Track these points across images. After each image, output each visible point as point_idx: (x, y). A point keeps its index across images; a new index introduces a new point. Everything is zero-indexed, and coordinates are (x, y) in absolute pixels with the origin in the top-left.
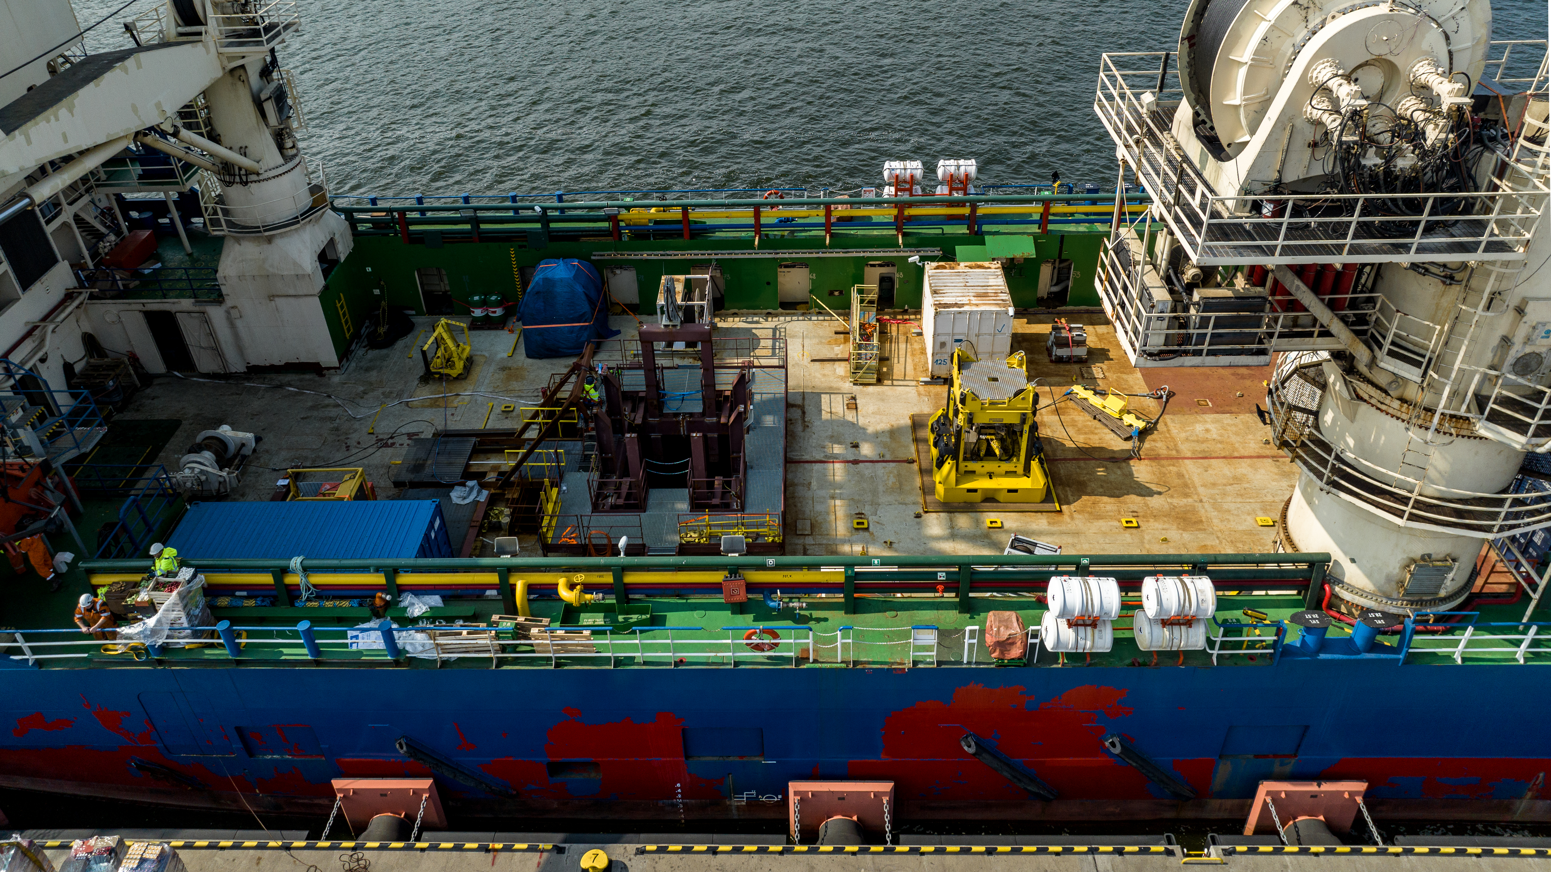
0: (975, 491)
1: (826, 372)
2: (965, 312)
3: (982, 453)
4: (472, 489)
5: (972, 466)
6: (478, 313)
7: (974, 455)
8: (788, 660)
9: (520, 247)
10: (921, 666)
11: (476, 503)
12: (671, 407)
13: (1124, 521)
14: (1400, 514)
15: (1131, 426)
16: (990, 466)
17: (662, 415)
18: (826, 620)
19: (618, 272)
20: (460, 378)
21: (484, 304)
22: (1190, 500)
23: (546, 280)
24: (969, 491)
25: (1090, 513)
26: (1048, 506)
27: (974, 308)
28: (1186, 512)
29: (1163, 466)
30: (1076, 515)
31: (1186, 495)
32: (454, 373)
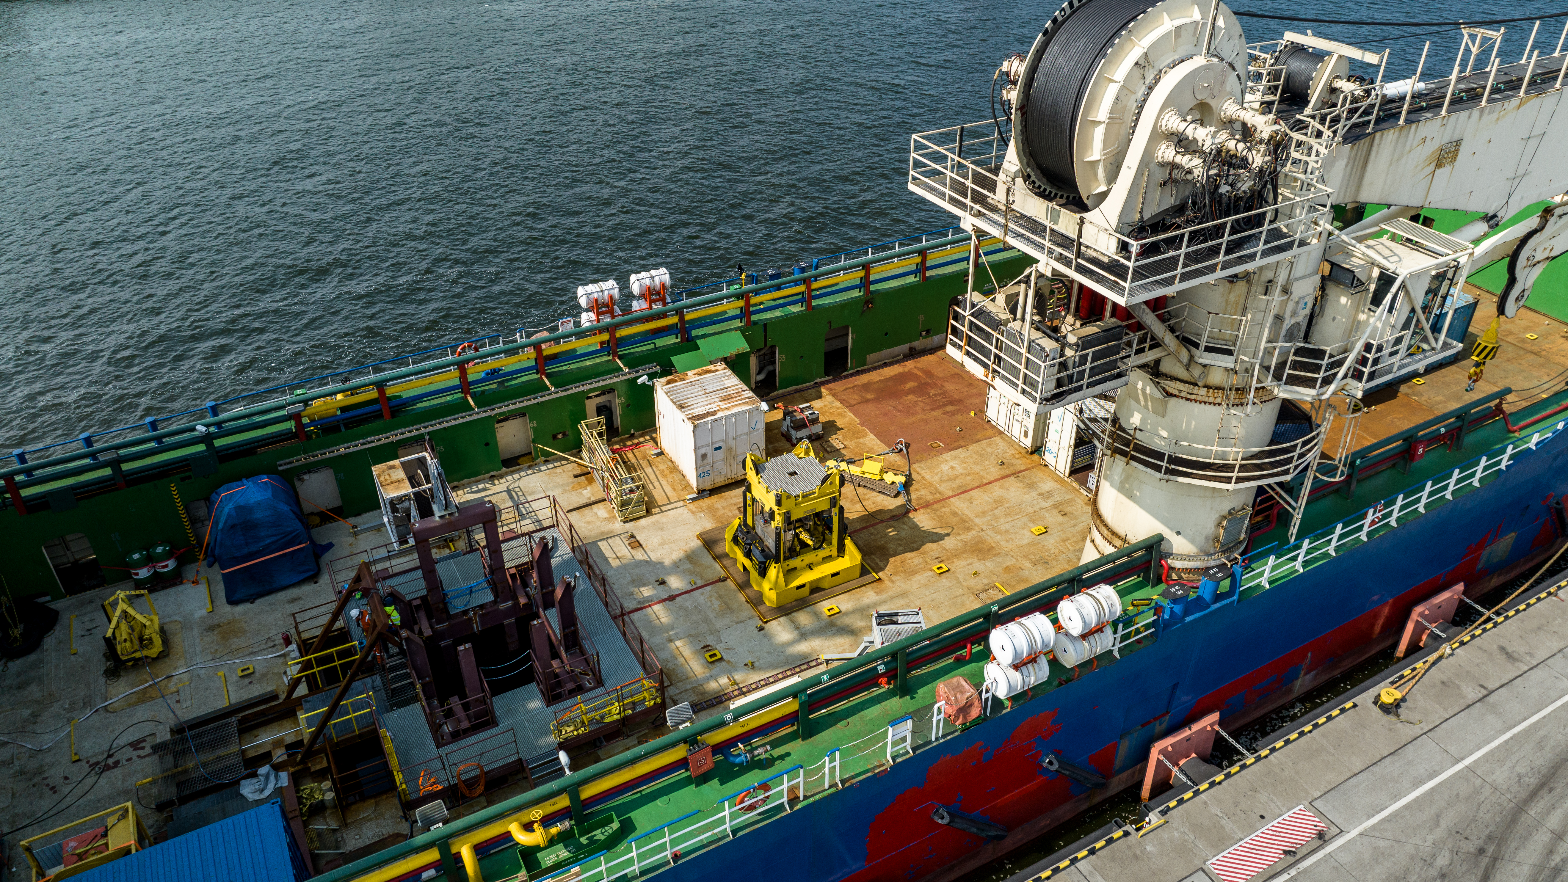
0: (803, 586)
1: (588, 519)
2: (721, 418)
3: (798, 549)
4: (267, 776)
5: (794, 563)
6: (143, 573)
7: (792, 553)
8: (781, 807)
9: (183, 479)
10: (899, 760)
11: (278, 791)
12: (457, 605)
13: (935, 568)
14: (1228, 480)
15: (893, 483)
16: (809, 557)
17: (450, 617)
18: (788, 754)
19: (306, 477)
20: (163, 655)
21: (149, 560)
22: (974, 532)
23: (240, 509)
24: (799, 587)
25: (905, 572)
26: (867, 578)
27: (728, 413)
28: (977, 544)
29: (936, 510)
30: (894, 578)
31: (969, 529)
32: (153, 652)
